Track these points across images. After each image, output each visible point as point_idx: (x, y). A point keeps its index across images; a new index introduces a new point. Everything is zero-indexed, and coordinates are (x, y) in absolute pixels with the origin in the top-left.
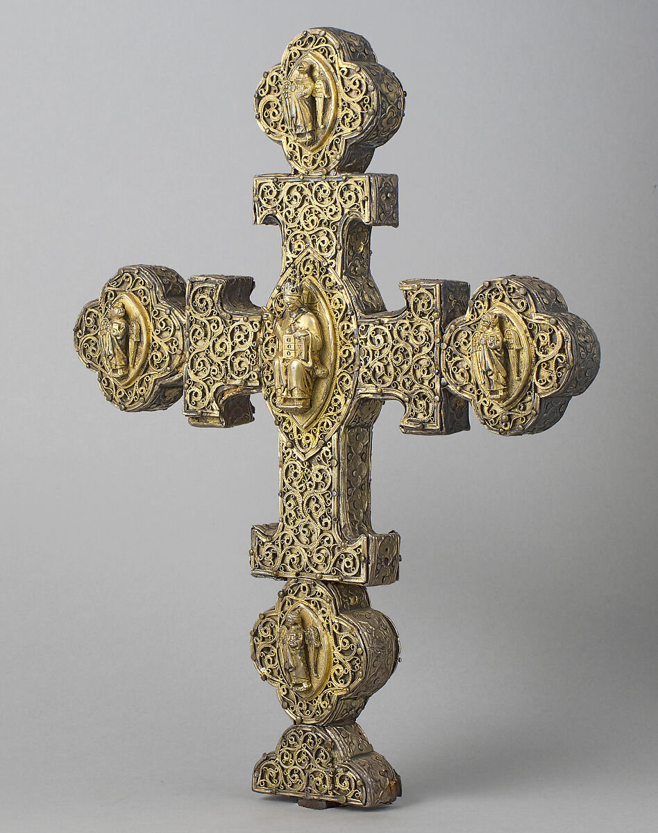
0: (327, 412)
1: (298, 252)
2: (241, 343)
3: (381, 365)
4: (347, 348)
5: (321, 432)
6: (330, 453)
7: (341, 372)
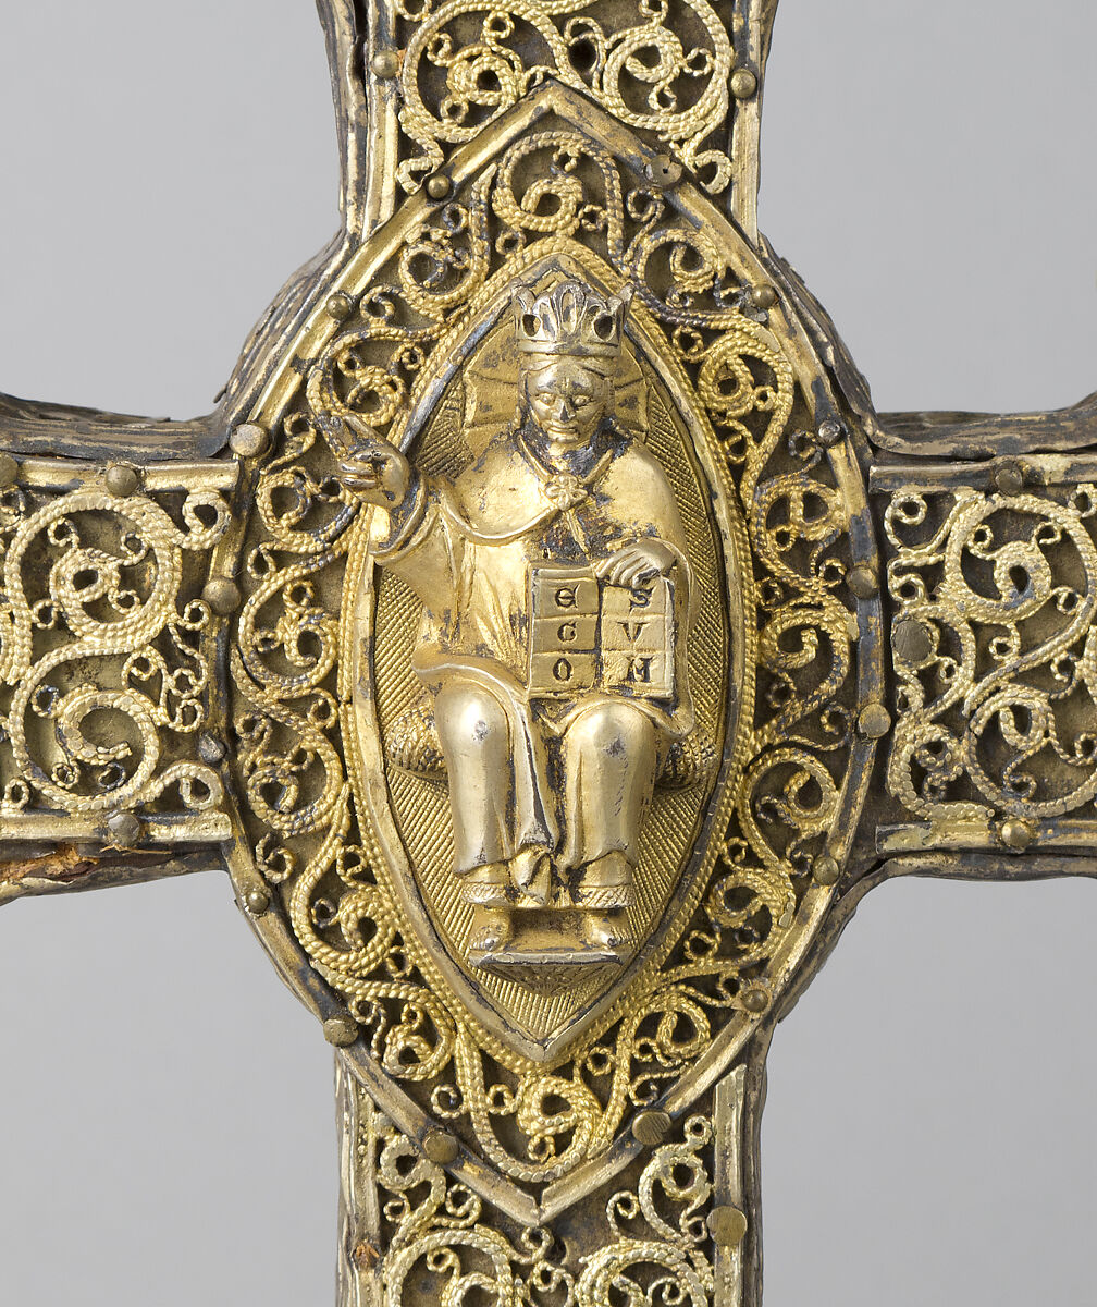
0: (678, 958)
1: (476, 114)
2: (97, 610)
3: (1037, 702)
4: (808, 617)
5: (636, 1068)
6: (700, 1173)
7: (768, 748)
